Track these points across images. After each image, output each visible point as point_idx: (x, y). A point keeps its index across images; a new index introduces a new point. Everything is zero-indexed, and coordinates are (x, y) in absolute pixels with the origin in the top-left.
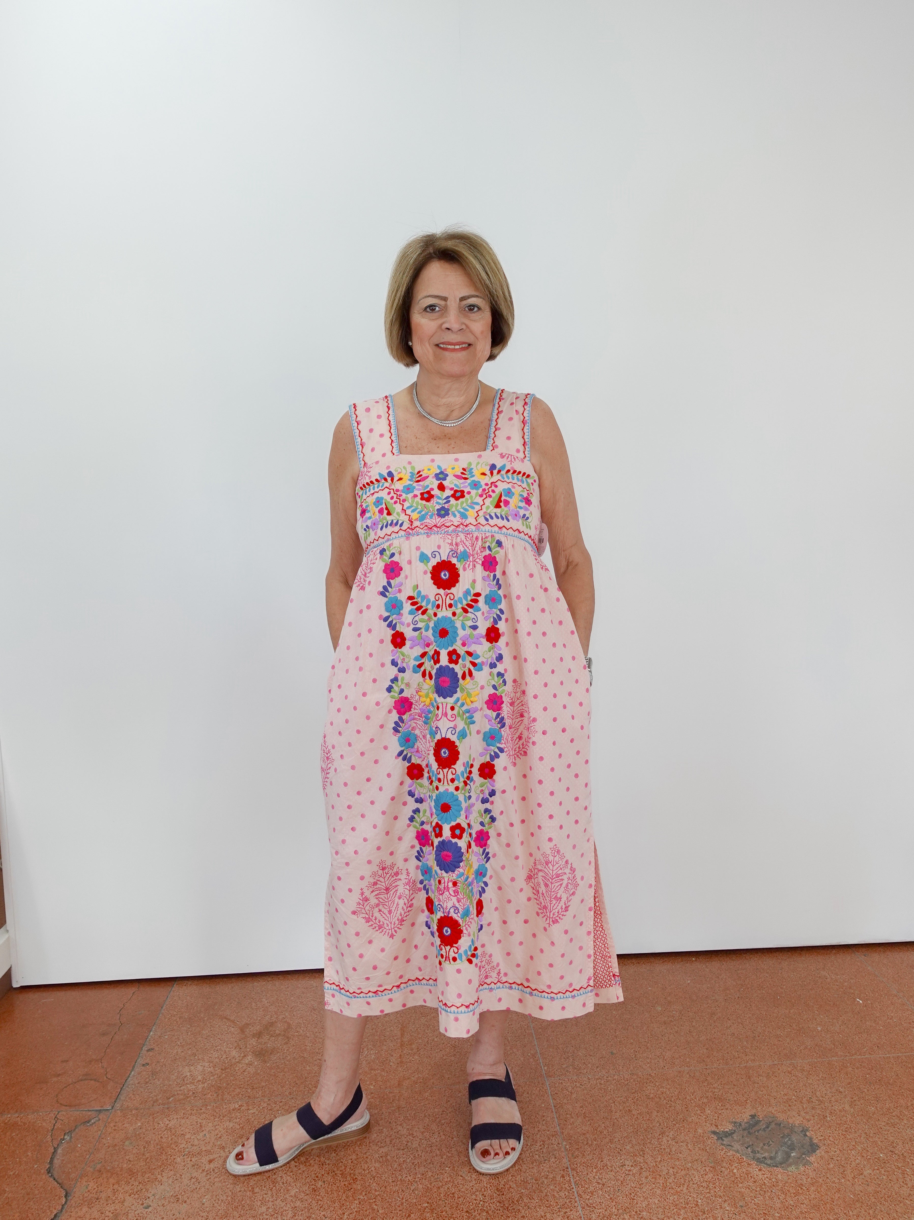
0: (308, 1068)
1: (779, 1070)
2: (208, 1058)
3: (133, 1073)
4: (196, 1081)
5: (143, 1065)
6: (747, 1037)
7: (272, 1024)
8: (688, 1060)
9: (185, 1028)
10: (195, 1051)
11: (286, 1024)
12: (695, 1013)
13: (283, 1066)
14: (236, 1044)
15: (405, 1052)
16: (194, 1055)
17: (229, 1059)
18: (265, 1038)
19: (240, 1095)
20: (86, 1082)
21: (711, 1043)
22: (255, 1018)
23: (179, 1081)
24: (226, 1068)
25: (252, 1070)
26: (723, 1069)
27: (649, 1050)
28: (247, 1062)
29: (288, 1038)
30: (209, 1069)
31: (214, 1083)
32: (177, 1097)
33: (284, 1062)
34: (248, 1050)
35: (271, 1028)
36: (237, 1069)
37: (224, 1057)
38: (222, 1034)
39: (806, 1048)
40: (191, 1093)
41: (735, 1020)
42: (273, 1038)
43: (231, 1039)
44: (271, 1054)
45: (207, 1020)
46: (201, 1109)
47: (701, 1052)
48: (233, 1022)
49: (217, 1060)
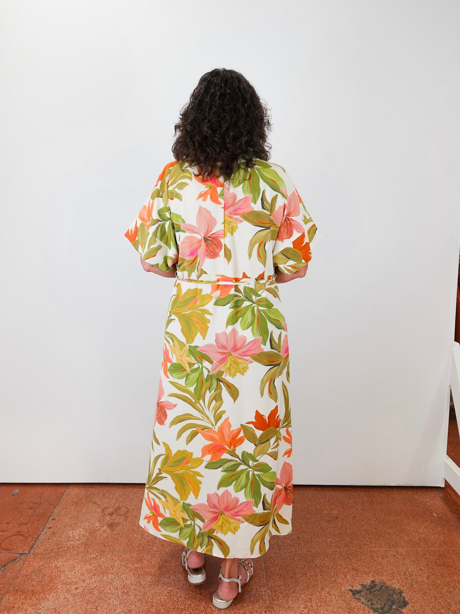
1: (389, 553)
2: (83, 526)
3: (42, 532)
4: (75, 539)
5: (49, 528)
7: (119, 508)
8: (339, 544)
9: (73, 508)
10: (77, 521)
11: (127, 509)
13: (122, 533)
14: (99, 519)
16: (76, 524)
17: (94, 527)
18: (114, 516)
19: (97, 550)
20: (17, 536)
21: (352, 535)
22: (111, 504)
23: (66, 539)
24: (91, 533)
25: (105, 535)
26: (358, 551)
27: (319, 537)
28: (103, 530)
29: (127, 517)
30: (83, 533)
31: (84, 541)
32: (64, 548)
33: (123, 532)
34: (105, 523)
35: (118, 511)
37: (92, 526)
38: (92, 513)
39: (404, 541)
40: (71, 547)
42: (119, 517)
43: (97, 516)
44: (116, 526)
45: (86, 503)
46: (75, 557)
47: (347, 540)
48: (99, 505)
49: (88, 528)
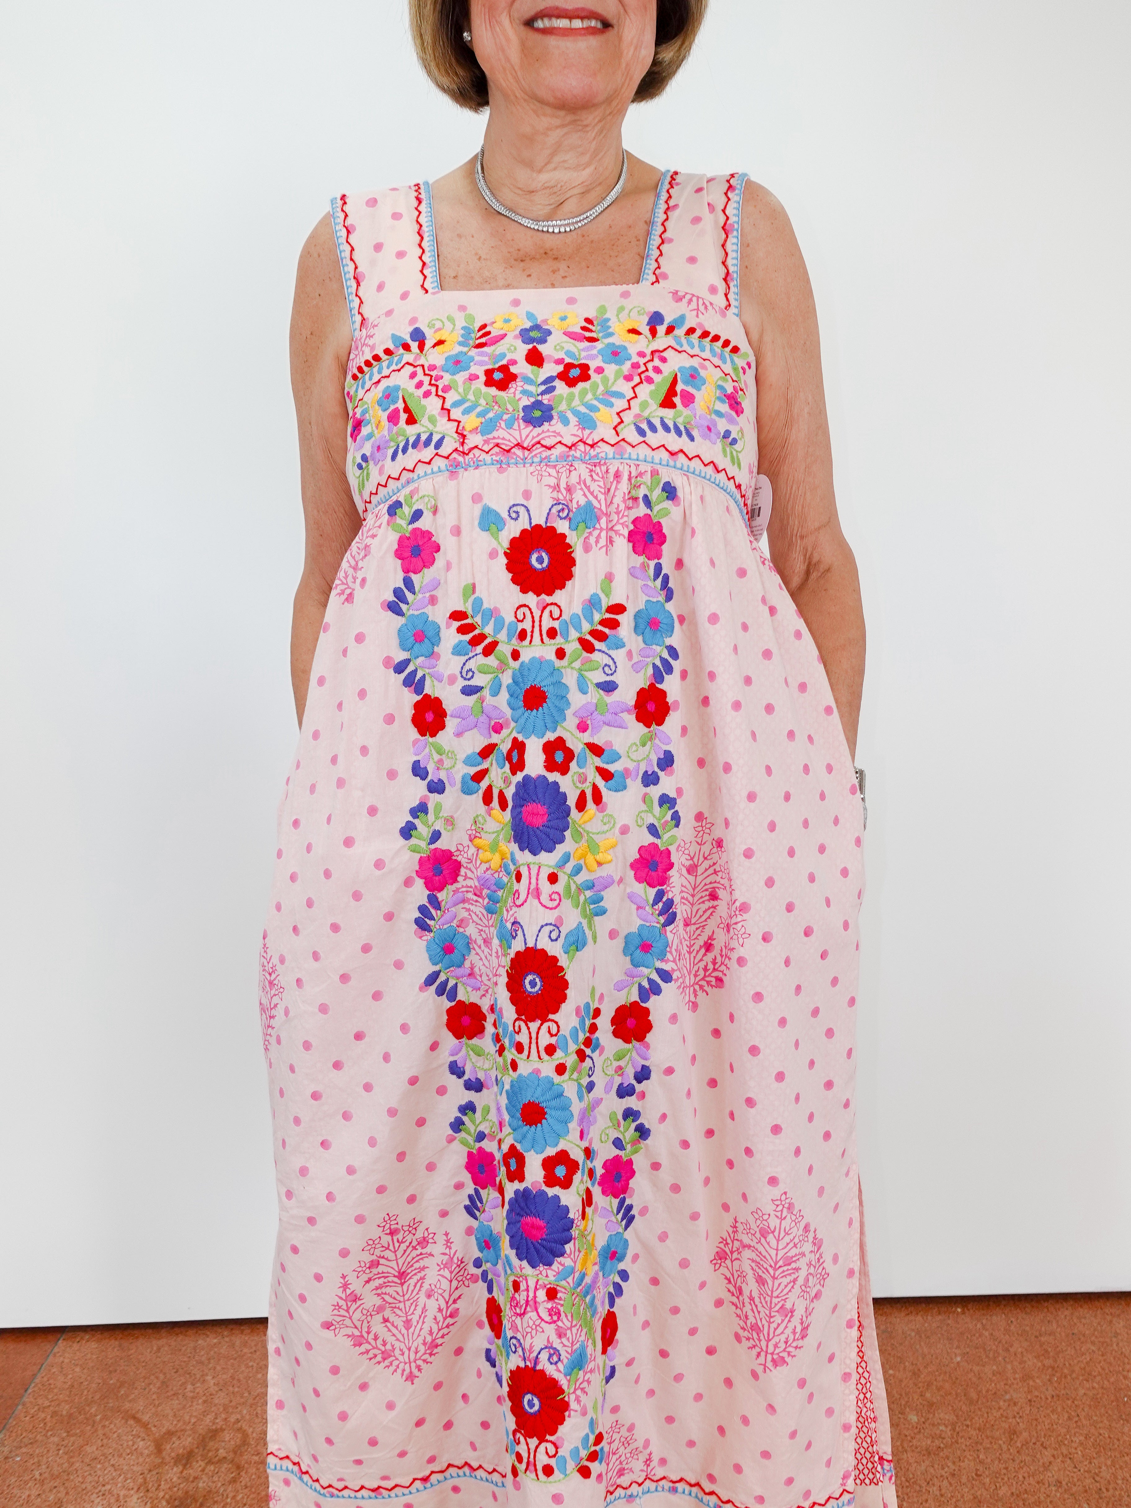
6: (1086, 1491)
7: (214, 1434)
9: (56, 1439)
10: (61, 1495)
11: (240, 1435)
12: (979, 1429)
14: (140, 1480)
18: (198, 1465)
22: (187, 1418)
29: (239, 1467)
34: (161, 1494)
35: (211, 1444)
38: (120, 1456)
41: (1056, 1449)
42: (212, 1468)
43: (135, 1468)
45: (101, 1420)
48: (145, 1426)
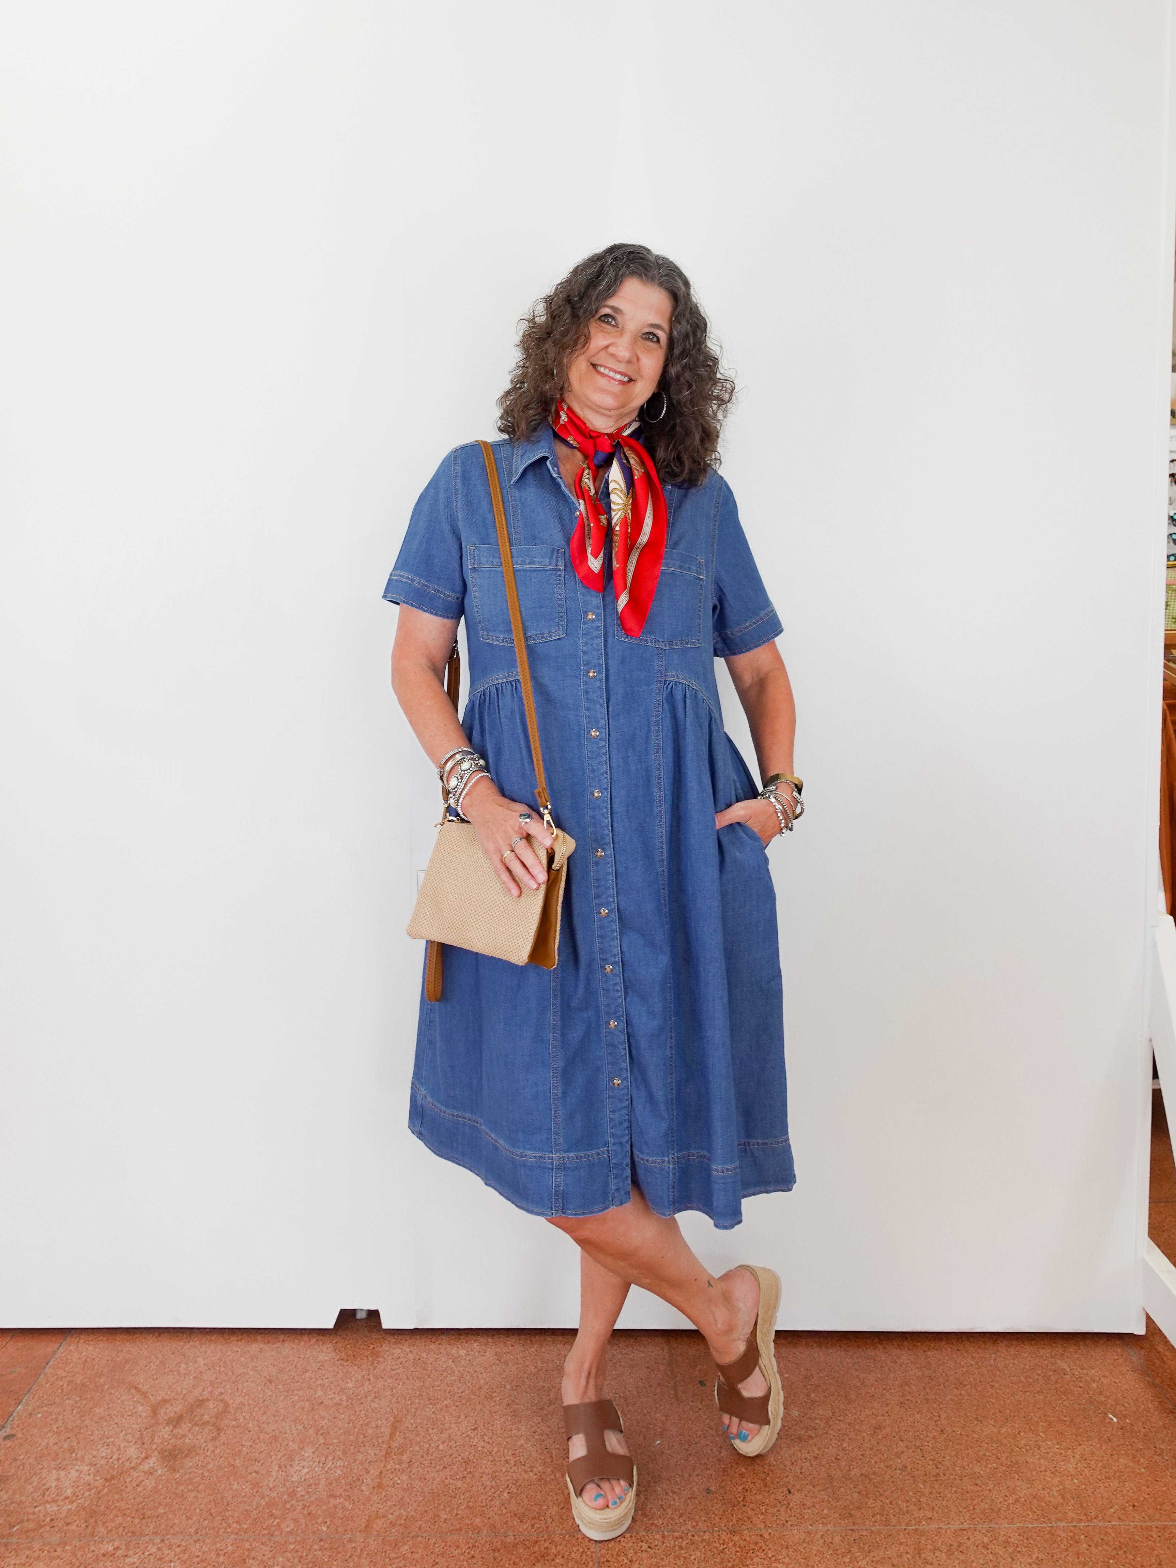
0: (235, 1486)
2: (91, 1456)
4: (61, 1498)
7: (201, 1403)
9: (71, 1402)
10: (75, 1443)
11: (222, 1405)
13: (198, 1479)
14: (138, 1436)
15: (389, 1467)
16: (72, 1450)
17: (121, 1461)
18: (185, 1427)
19: (121, 1529)
22: (179, 1390)
23: (36, 1496)
24: (112, 1478)
25: (150, 1483)
28: (146, 1468)
29: (219, 1429)
30: (87, 1478)
31: (88, 1503)
32: (26, 1524)
33: (202, 1474)
34: (154, 1447)
35: (198, 1410)
36: (129, 1479)
37: (115, 1457)
38: (122, 1416)
40: (48, 1519)
42: (197, 1428)
43: (134, 1426)
44: (186, 1456)
45: (108, 1389)
46: (55, 1551)
48: (144, 1395)
49: (103, 1462)
